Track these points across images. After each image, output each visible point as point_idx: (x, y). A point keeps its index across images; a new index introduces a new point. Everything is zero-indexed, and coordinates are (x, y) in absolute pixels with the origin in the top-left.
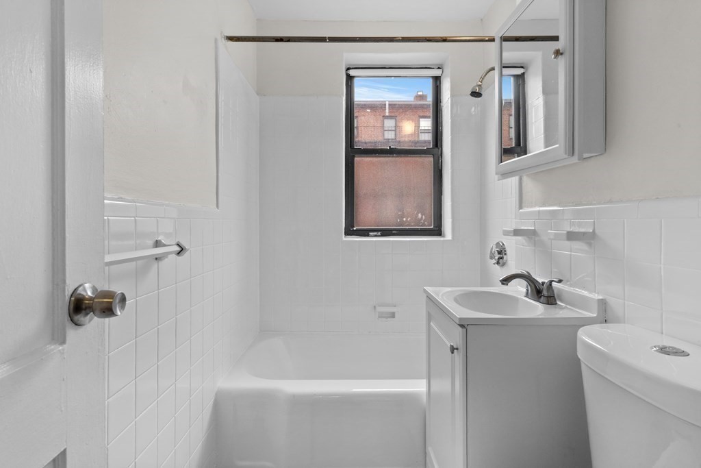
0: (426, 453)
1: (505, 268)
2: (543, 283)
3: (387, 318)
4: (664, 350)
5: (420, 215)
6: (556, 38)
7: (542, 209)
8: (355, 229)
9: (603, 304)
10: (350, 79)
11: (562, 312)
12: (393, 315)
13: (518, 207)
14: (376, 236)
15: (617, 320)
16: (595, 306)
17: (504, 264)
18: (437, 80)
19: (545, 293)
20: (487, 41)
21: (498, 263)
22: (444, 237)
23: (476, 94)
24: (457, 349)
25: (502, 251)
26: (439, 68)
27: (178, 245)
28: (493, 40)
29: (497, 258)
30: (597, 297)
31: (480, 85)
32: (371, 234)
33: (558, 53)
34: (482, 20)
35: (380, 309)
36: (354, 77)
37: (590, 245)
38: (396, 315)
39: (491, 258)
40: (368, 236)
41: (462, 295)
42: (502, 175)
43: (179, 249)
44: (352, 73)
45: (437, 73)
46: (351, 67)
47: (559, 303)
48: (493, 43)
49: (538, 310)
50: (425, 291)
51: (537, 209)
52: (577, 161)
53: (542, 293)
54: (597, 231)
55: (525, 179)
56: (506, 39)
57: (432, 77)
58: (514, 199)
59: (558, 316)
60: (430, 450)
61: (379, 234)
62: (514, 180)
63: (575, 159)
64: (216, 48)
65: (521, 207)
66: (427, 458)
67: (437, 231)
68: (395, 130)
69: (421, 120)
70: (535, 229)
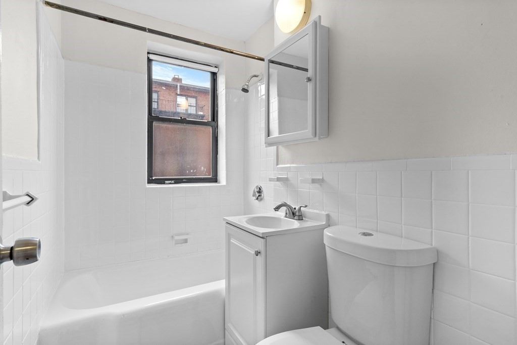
0: (225, 329)
1: (262, 202)
2: (295, 209)
3: (181, 243)
4: (365, 234)
5: (202, 168)
6: (306, 70)
7: (292, 165)
8: (154, 178)
9: (328, 216)
10: (150, 61)
11: (308, 224)
12: (186, 241)
13: (275, 164)
14: (170, 183)
15: (335, 224)
16: (324, 218)
17: (261, 199)
18: (214, 75)
19: (297, 214)
20: (256, 59)
21: (257, 199)
22: (219, 183)
23: (245, 90)
24: (259, 253)
25: (260, 191)
26: (216, 67)
27: (28, 195)
28: (263, 60)
29: (257, 196)
30: (324, 213)
31: (248, 85)
32: (167, 182)
33: (309, 80)
34: (244, 42)
35: (177, 238)
36: (152, 60)
37: (321, 185)
38: (188, 241)
39: (253, 196)
40: (164, 183)
41: (248, 220)
42: (268, 144)
43: (29, 199)
44: (152, 57)
45: (214, 70)
46: (151, 52)
47: (304, 218)
48: (262, 62)
49: (295, 224)
50: (224, 219)
51: (289, 165)
52: (318, 140)
53: (294, 214)
54: (324, 178)
55: (280, 147)
56: (273, 62)
57: (211, 72)
58: (273, 158)
59: (305, 226)
60: (229, 325)
61: (173, 182)
62: (274, 148)
63: (317, 139)
64: (37, 9)
65: (277, 165)
66: (226, 332)
67: (215, 179)
68: (157, 102)
69: (178, 96)
70: (287, 178)
